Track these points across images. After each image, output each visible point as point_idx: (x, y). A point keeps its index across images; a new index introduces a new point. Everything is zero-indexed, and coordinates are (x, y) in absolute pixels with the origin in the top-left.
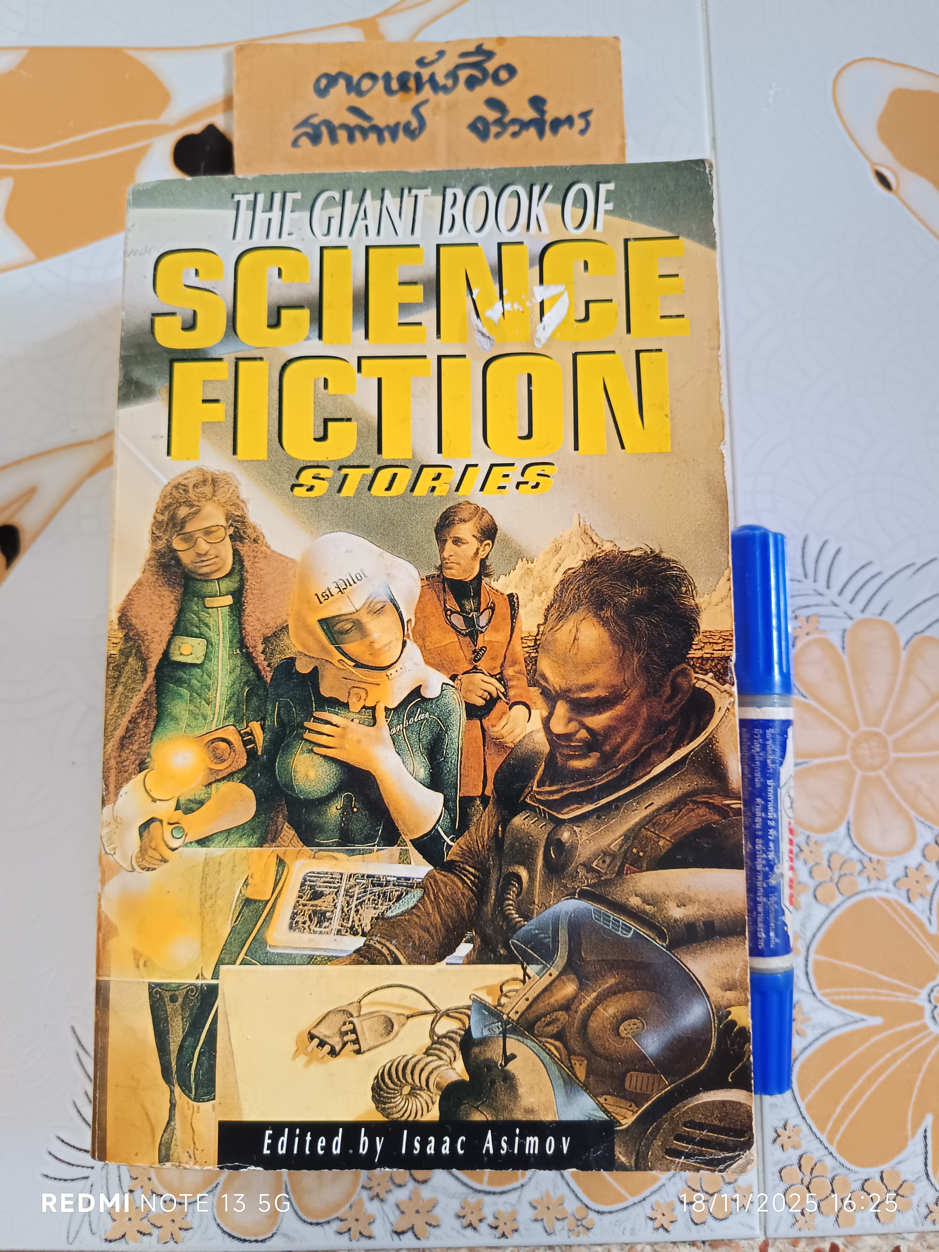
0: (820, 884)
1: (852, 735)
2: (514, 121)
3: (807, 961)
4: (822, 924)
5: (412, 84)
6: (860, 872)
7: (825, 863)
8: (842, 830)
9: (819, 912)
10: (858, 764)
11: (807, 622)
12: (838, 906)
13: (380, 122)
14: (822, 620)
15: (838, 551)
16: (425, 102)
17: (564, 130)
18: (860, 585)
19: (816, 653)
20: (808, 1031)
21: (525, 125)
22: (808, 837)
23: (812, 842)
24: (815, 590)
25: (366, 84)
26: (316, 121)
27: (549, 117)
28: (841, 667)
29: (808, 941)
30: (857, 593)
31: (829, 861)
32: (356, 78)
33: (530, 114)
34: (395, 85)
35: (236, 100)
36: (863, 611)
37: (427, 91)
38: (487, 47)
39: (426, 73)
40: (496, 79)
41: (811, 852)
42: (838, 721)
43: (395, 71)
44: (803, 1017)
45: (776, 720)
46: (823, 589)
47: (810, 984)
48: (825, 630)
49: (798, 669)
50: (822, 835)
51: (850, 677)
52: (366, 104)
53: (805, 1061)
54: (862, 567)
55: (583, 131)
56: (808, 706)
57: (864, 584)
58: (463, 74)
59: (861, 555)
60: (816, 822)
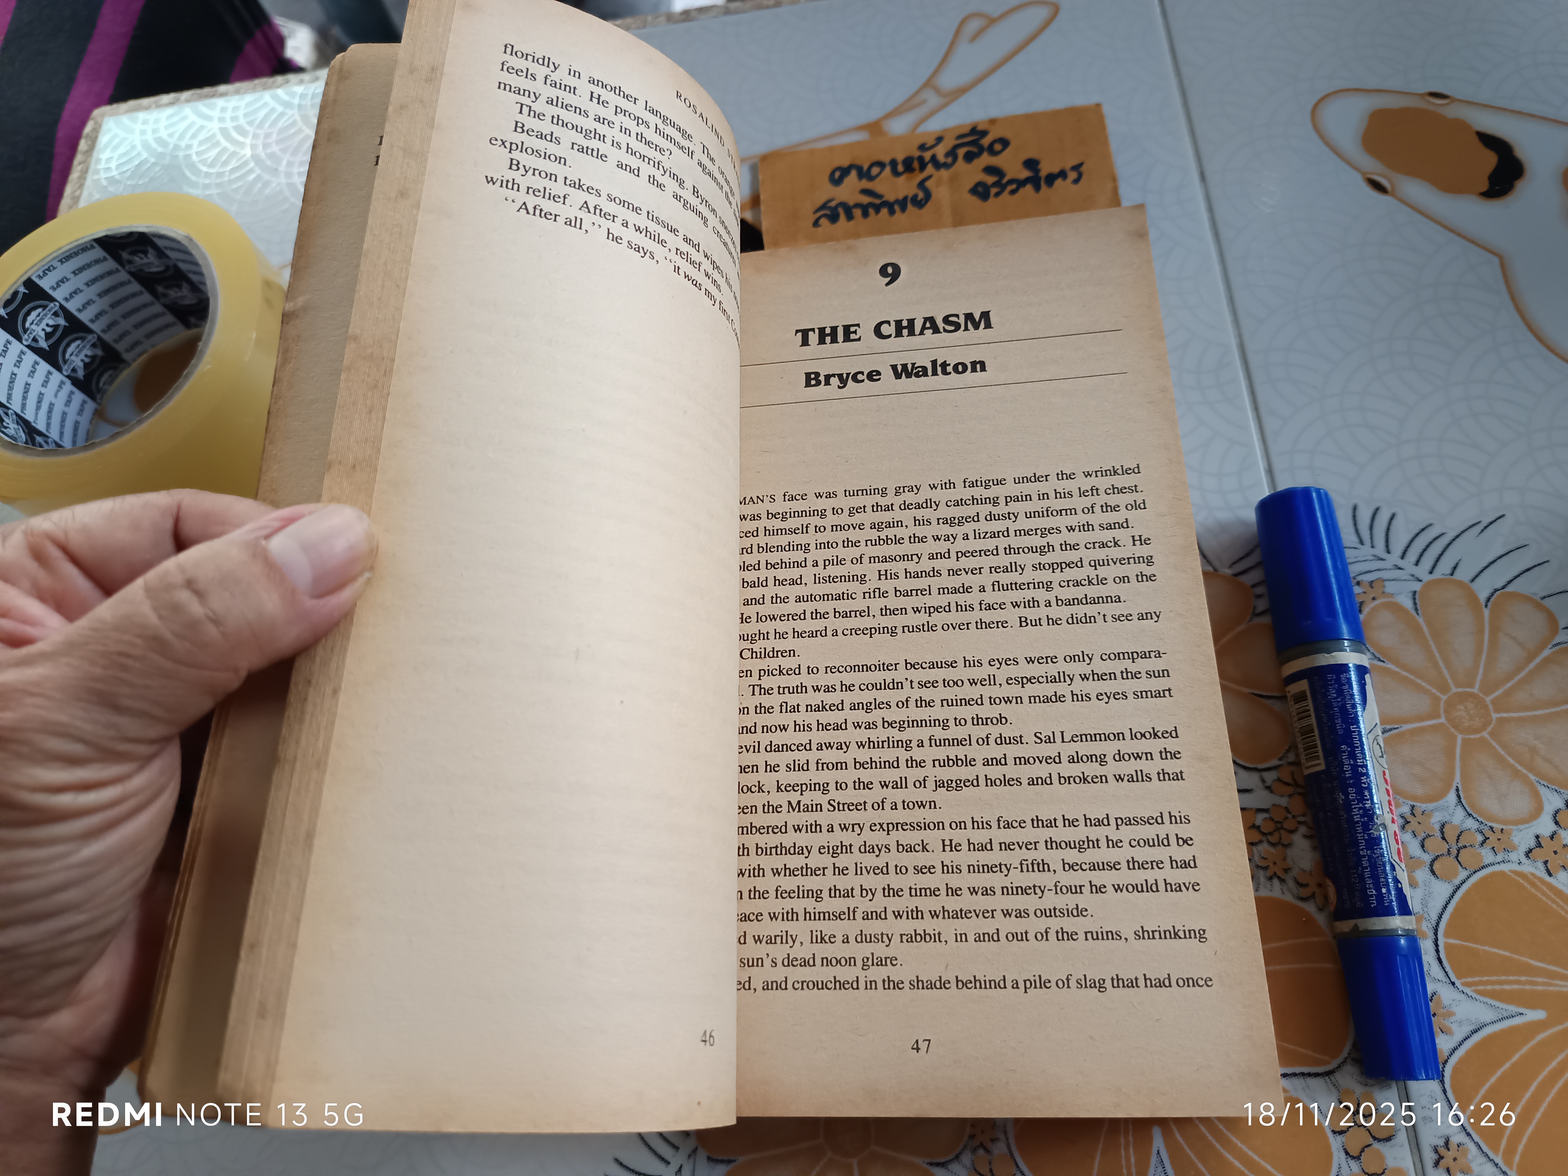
0: (1437, 858)
1: (1444, 698)
2: (1011, 182)
3: (1437, 945)
4: (1448, 903)
5: (916, 165)
6: (1483, 843)
7: (1438, 834)
8: (1452, 797)
9: (1442, 890)
10: (1455, 727)
11: (1372, 587)
12: (1463, 882)
13: (890, 197)
14: (1386, 583)
15: (1393, 517)
16: (930, 177)
17: (1059, 182)
18: (1423, 546)
19: (1386, 617)
20: (1454, 1027)
21: (1021, 183)
22: (1413, 807)
23: (1417, 812)
24: (1374, 556)
25: (875, 170)
26: (833, 204)
27: (1043, 173)
28: (1418, 629)
29: (1434, 923)
30: (1421, 555)
31: (1442, 833)
32: (865, 168)
33: (1025, 174)
34: (900, 168)
35: (762, 197)
36: (1431, 573)
37: (930, 169)
38: (980, 128)
39: (927, 155)
40: (992, 151)
41: (1419, 823)
42: (1424, 684)
43: (900, 158)
44: (1445, 1010)
45: (1351, 665)
46: (1384, 555)
47: (1446, 973)
48: (1392, 594)
49: (1369, 634)
50: (1429, 804)
51: (1429, 638)
52: (877, 186)
53: (1457, 1064)
54: (1423, 530)
55: (1076, 181)
56: (1387, 670)
57: (1428, 546)
58: (961, 152)
59: (1420, 518)
60: (1419, 790)
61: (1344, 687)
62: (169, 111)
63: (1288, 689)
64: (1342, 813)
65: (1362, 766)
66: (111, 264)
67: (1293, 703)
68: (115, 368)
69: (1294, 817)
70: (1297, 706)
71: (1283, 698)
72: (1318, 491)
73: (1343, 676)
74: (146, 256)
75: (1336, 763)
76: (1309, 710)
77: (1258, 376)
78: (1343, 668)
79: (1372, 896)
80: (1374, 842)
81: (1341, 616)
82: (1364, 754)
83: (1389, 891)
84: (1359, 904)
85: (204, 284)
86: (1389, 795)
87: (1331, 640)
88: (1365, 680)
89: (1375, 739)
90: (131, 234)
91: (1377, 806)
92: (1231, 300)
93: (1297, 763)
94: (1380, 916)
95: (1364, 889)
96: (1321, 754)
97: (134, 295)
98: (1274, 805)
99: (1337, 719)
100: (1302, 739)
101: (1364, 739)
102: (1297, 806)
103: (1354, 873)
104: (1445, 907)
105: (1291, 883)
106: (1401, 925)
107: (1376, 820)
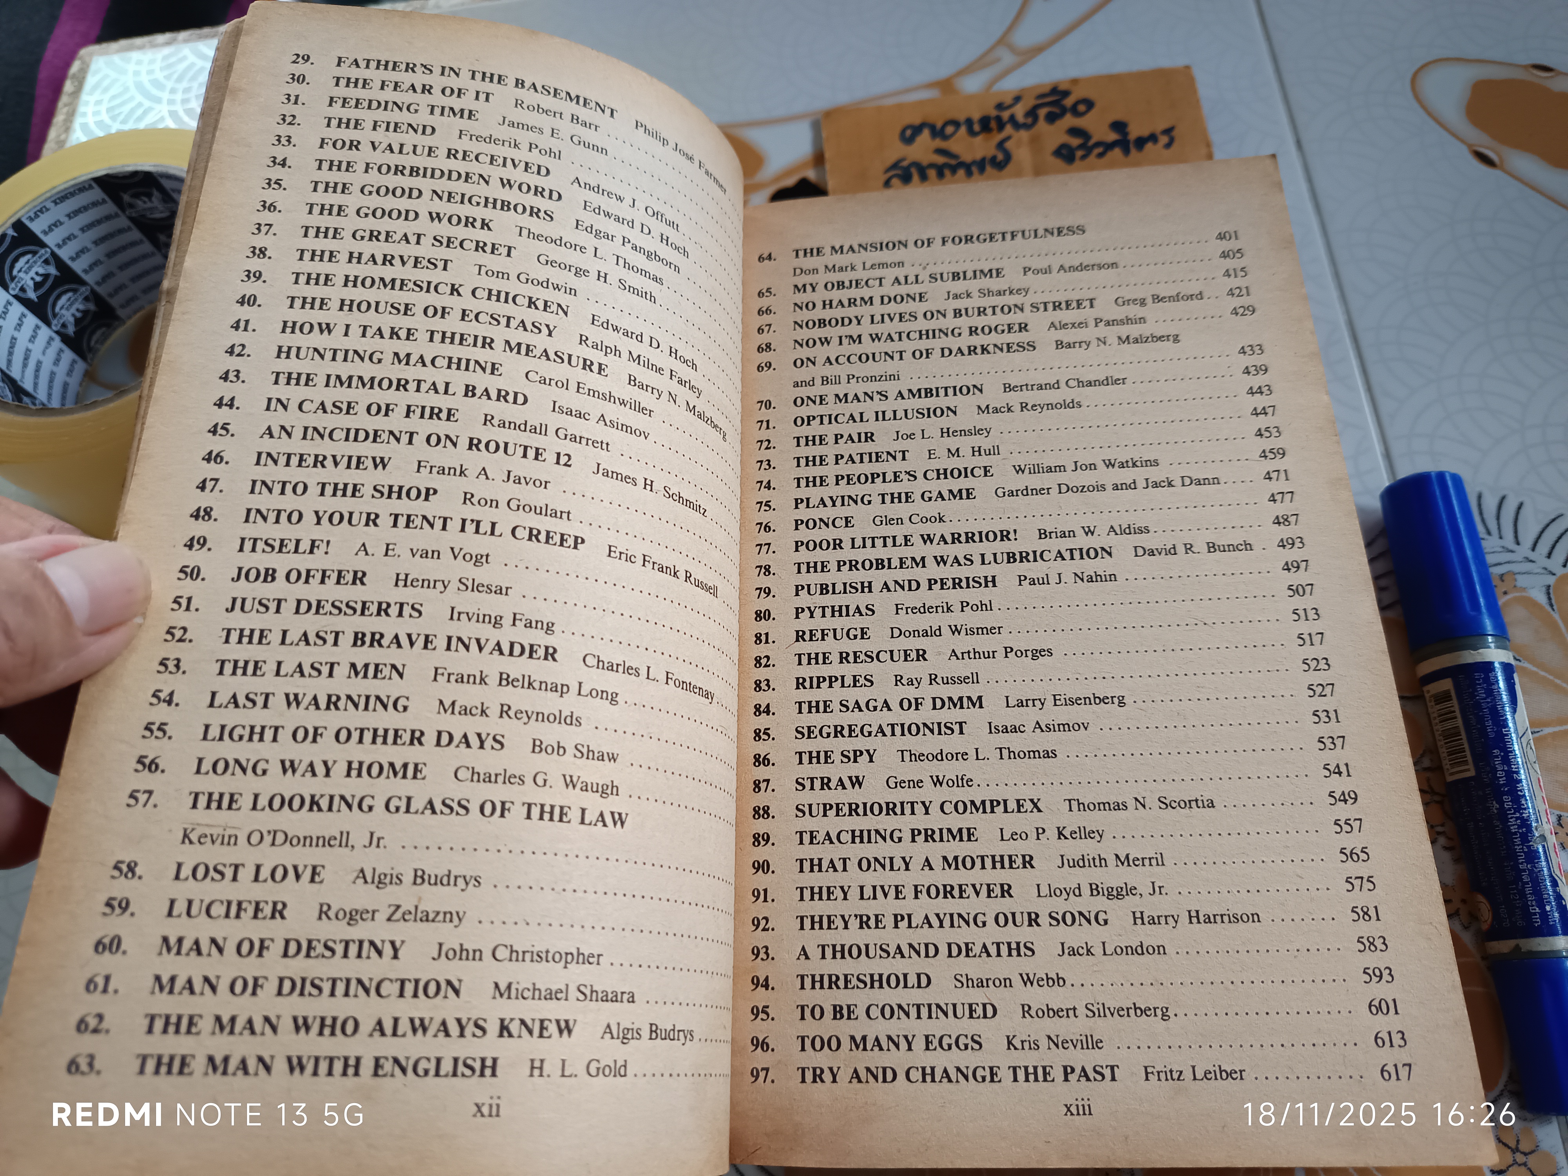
2: (1098, 144)
5: (993, 124)
11: (1505, 580)
13: (967, 158)
14: (1518, 577)
15: (1520, 507)
16: (1008, 138)
17: (1149, 146)
18: (1553, 540)
19: (1521, 612)
21: (1109, 146)
24: (1503, 547)
25: (949, 129)
26: (905, 164)
27: (1132, 136)
28: (1553, 625)
30: (1552, 548)
32: (939, 125)
33: (1113, 137)
34: (977, 127)
35: (827, 155)
36: (1564, 566)
37: (1009, 130)
38: (1062, 87)
39: (1006, 115)
40: (1075, 112)
43: (976, 116)
45: (1496, 663)
46: (1512, 546)
48: (1524, 588)
49: (1512, 630)
52: (953, 145)
54: (1554, 520)
55: (1168, 145)
57: (1559, 538)
58: (1042, 112)
59: (1549, 508)
61: (1494, 687)
62: (166, 51)
63: (1425, 689)
64: (1497, 823)
65: (1516, 773)
66: (110, 207)
67: (1432, 703)
68: (109, 326)
70: (1438, 707)
72: (1452, 476)
73: (1488, 675)
74: (150, 200)
75: (1488, 769)
76: (1454, 712)
77: (1370, 355)
78: (1490, 666)
79: (1535, 914)
80: (1533, 856)
81: (1484, 610)
83: (1550, 908)
84: (1521, 923)
86: (1545, 804)
87: (1476, 635)
88: (1512, 680)
90: (135, 174)
92: (1337, 275)
94: (1544, 936)
95: (1527, 907)
96: (1469, 758)
97: (133, 244)
99: (1487, 721)
100: (1446, 743)
101: (1515, 743)
103: (1514, 889)
107: (1533, 831)
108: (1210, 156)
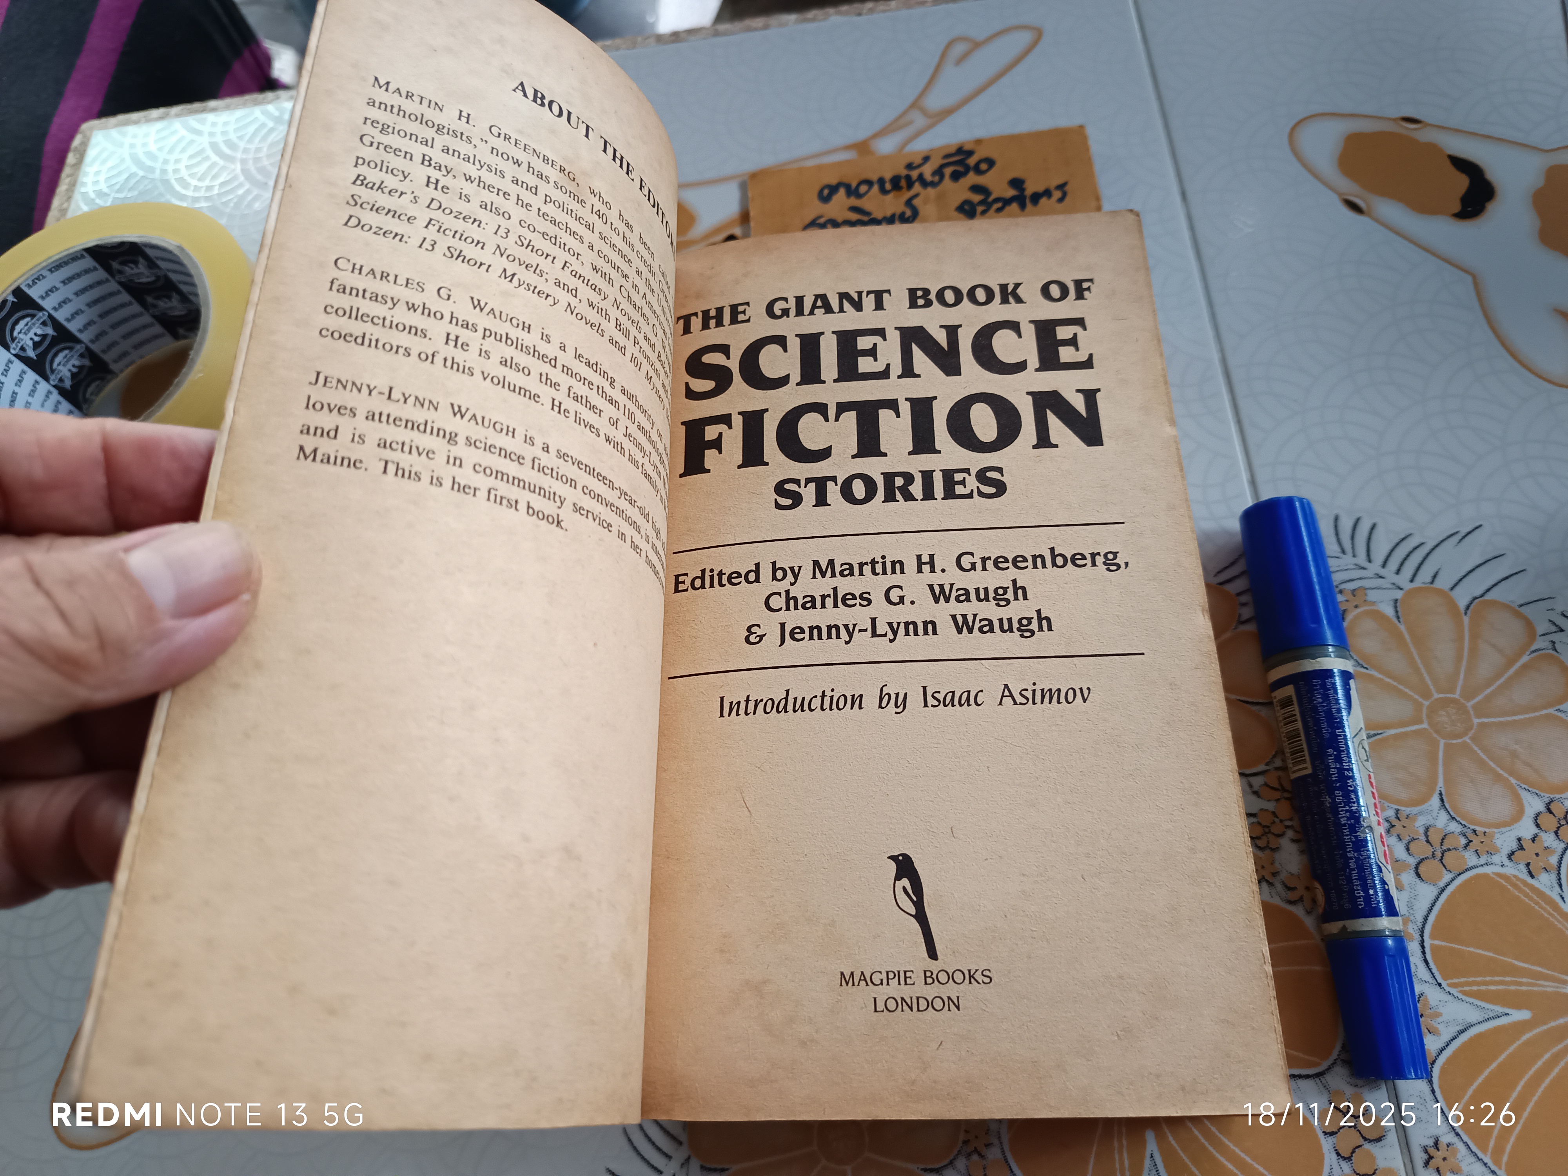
0: (1422, 861)
1: (1426, 703)
2: (997, 200)
3: (1423, 947)
4: (1433, 905)
5: (903, 183)
6: (1466, 846)
7: (1423, 838)
8: (1435, 801)
9: (1427, 892)
10: (1437, 732)
11: (1354, 596)
12: (1448, 884)
13: (878, 214)
14: (1369, 592)
15: (1374, 527)
16: (917, 195)
17: (1044, 201)
18: (1403, 556)
19: (1368, 625)
20: (1441, 1027)
21: (1007, 202)
22: (1397, 811)
23: (1402, 816)
24: (1356, 565)
25: (863, 188)
26: (822, 221)
27: (1029, 192)
28: (1400, 636)
29: (1420, 925)
30: (1402, 564)
31: (1427, 836)
32: (854, 185)
33: (1011, 193)
34: (888, 186)
35: (752, 214)
36: (1412, 581)
37: (917, 187)
38: (967, 148)
39: (914, 174)
40: (977, 170)
41: (1404, 827)
42: (1407, 690)
43: (888, 176)
44: (1432, 1011)
45: (1335, 671)
46: (1364, 563)
47: (1432, 974)
48: (1374, 602)
49: (1353, 641)
50: (1413, 808)
51: (1411, 645)
52: (866, 203)
53: (1444, 1064)
54: (1403, 539)
55: (1061, 200)
56: (1371, 677)
57: (1408, 556)
58: (948, 171)
59: (1400, 528)
60: (1403, 794)
61: (1329, 692)
62: (159, 125)
63: (1273, 694)
64: (1329, 815)
65: (1348, 770)
66: (101, 274)
67: (1279, 708)
68: (102, 379)
69: (1281, 821)
70: (1283, 711)
71: (1270, 704)
72: (1301, 500)
73: (1328, 681)
75: (1323, 767)
76: (1295, 715)
77: (1241, 390)
78: (1329, 673)
79: (1359, 897)
80: (1361, 845)
81: (1325, 622)
82: (1349, 757)
83: (1376, 892)
84: (1347, 906)
85: (196, 295)
86: (1375, 798)
87: (1315, 645)
88: (1349, 685)
89: (1360, 743)
90: (122, 244)
91: (1363, 808)
92: (1213, 316)
93: (1284, 769)
94: (1368, 917)
95: (1352, 891)
96: (1307, 758)
97: (123, 305)
98: (1261, 810)
99: (1323, 723)
100: (1289, 744)
101: (1350, 743)
102: (1284, 810)
103: (1342, 875)
104: (1430, 910)
105: (1279, 887)
106: (1389, 926)
107: (1362, 823)
108: (1099, 209)
